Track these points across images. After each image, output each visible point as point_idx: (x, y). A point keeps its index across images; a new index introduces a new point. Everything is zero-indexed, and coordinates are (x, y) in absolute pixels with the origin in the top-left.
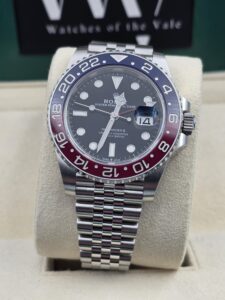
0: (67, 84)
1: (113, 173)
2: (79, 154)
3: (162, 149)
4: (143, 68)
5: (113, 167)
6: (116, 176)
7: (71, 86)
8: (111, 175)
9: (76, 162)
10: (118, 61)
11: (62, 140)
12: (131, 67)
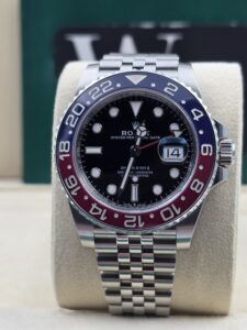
0: (76, 116)
1: (137, 222)
2: (94, 201)
3: (195, 189)
4: (166, 90)
5: (137, 215)
6: (141, 225)
7: (80, 117)
8: (134, 225)
9: (91, 211)
10: (136, 83)
11: (73, 186)
12: (152, 88)
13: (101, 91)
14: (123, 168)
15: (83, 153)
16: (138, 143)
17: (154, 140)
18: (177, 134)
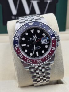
0: (17, 37)
1: (40, 61)
2: (28, 59)
3: (53, 49)
4: (40, 25)
6: (41, 62)
7: (19, 37)
9: (27, 61)
10: (31, 25)
11: (21, 56)
12: (36, 25)
13: (22, 29)
14: (33, 48)
15: (21, 46)
16: (35, 41)
17: (39, 39)
18: (45, 36)
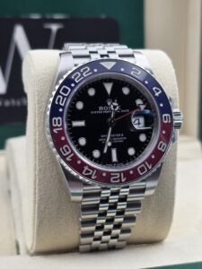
0: (64, 97)
1: (120, 178)
2: (86, 164)
3: (161, 149)
4: (132, 73)
5: (120, 173)
6: (123, 180)
7: (67, 97)
8: (118, 181)
9: (83, 172)
10: (109, 68)
11: (68, 153)
12: (121, 72)
13: (82, 76)
14: (103, 136)
16: (112, 116)
17: (124, 113)
18: (142, 107)
